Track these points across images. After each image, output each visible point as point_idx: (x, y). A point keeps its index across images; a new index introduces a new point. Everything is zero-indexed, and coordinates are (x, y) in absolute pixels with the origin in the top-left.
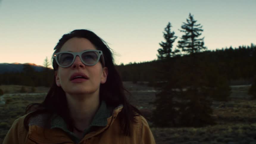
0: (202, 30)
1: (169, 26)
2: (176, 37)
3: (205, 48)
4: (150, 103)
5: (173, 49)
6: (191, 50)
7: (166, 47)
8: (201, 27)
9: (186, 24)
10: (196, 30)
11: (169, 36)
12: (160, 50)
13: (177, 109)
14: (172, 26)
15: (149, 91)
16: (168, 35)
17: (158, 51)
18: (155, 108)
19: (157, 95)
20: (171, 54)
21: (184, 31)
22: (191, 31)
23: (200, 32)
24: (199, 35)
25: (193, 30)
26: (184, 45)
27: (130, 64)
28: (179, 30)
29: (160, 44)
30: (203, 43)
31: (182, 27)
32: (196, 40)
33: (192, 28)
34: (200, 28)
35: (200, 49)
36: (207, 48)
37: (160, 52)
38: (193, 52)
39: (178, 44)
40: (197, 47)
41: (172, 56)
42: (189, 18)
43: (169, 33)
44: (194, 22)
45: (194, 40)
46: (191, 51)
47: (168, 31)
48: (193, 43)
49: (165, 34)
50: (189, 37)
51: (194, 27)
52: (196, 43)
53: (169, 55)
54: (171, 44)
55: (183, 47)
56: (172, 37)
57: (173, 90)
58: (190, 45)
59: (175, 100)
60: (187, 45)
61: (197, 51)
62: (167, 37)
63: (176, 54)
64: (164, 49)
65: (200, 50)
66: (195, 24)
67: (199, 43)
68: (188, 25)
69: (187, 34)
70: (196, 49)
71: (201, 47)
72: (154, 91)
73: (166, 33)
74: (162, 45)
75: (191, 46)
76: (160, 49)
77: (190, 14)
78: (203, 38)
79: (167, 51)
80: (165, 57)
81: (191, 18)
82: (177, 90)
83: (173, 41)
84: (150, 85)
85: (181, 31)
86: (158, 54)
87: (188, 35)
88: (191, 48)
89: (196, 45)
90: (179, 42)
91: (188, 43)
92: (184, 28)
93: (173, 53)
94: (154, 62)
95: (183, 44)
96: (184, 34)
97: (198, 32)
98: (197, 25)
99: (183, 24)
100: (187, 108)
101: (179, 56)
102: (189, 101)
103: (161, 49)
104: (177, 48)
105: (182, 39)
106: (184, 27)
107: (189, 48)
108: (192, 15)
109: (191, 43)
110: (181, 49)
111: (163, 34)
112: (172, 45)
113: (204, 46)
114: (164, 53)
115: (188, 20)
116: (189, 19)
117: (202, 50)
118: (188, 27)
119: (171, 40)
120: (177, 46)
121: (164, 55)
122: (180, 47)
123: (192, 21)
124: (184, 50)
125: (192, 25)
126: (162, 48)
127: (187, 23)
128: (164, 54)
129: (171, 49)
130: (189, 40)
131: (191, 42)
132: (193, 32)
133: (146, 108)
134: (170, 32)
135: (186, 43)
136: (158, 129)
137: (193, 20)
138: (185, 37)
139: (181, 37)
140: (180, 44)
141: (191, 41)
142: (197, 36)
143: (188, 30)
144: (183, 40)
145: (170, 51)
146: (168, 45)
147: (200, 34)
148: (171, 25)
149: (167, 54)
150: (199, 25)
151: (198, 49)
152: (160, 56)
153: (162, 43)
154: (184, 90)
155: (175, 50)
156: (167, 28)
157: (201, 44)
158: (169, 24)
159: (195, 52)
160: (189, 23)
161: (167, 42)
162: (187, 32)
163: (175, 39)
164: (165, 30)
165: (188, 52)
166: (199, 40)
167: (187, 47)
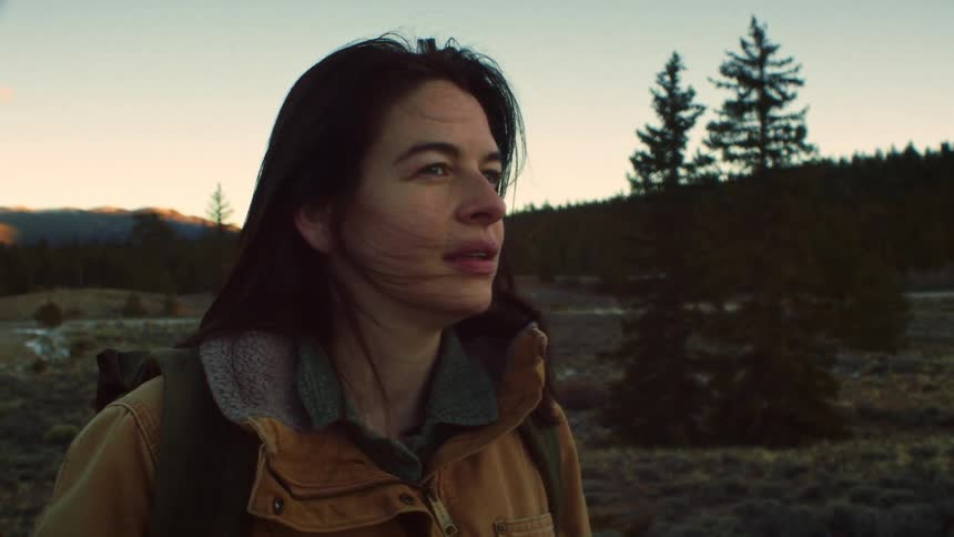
0: (798, 83)
1: (673, 68)
2: (701, 109)
3: (808, 149)
4: (602, 356)
5: (689, 155)
6: (757, 155)
7: (663, 147)
8: (797, 70)
9: (737, 58)
10: (777, 80)
11: (673, 105)
12: (639, 158)
13: (703, 379)
14: (684, 68)
15: (599, 311)
16: (670, 101)
17: (633, 160)
18: (618, 375)
19: (627, 326)
20: (682, 172)
21: (728, 86)
22: (758, 84)
23: (790, 89)
24: (786, 98)
25: (766, 78)
26: (731, 136)
27: (529, 209)
28: (710, 80)
29: (640, 134)
30: (801, 132)
31: (724, 71)
32: (774, 119)
33: (762, 73)
34: (790, 72)
35: (790, 151)
36: (817, 151)
37: (641, 164)
38: (764, 163)
39: (706, 135)
40: (781, 144)
41: (683, 181)
42: (750, 35)
43: (675, 91)
44: (771, 50)
45: (767, 121)
46: (758, 161)
47: (671, 88)
48: (764, 130)
49: (657, 98)
50: (750, 107)
51: (769, 70)
52: (776, 129)
53: (674, 176)
54: (682, 136)
55: (725, 146)
56: (686, 108)
57: (690, 307)
58: (755, 136)
59: (696, 343)
60: (743, 136)
61: (778, 161)
62: (668, 109)
63: (701, 171)
64: (652, 152)
65: (789, 159)
66: (771, 58)
67: (787, 129)
68: (745, 61)
69: (742, 96)
70: (775, 154)
71: (794, 147)
72: (618, 311)
73: (663, 93)
74: (645, 139)
75: (758, 140)
76: (637, 154)
77: (754, 22)
78: (804, 112)
79: (667, 160)
80: (659, 185)
81: (758, 35)
82: (705, 307)
83: (690, 123)
84: (604, 290)
85: (719, 85)
86: (633, 173)
87: (746, 100)
88: (757, 150)
89: (776, 139)
90: (712, 127)
91: (745, 130)
92: (732, 75)
93: (690, 167)
94: (617, 203)
95: (727, 134)
96: (732, 96)
97: (783, 88)
98: (782, 63)
99: (728, 59)
100: (741, 375)
101: (711, 180)
102: (748, 348)
103: (643, 154)
104: (705, 151)
105: (721, 114)
106: (731, 69)
107: (749, 151)
108: (760, 24)
109: (758, 130)
110: (718, 154)
111: (652, 97)
112: (687, 139)
113: (807, 141)
114: (653, 167)
115: (744, 45)
116: (751, 40)
117: (798, 158)
118: (747, 69)
119: (682, 119)
120: (705, 142)
121: (656, 178)
122: (715, 144)
123: (761, 46)
124: (729, 158)
125: (760, 62)
126: (646, 149)
127: (741, 54)
128: (655, 171)
129: (682, 152)
130: (751, 120)
131: (755, 128)
132: (767, 88)
133: (588, 373)
134: (678, 89)
135: (739, 131)
136: (631, 452)
137: (765, 45)
138: (736, 109)
139: (720, 108)
140: (714, 134)
141: (756, 123)
142: (779, 104)
143: (744, 79)
144: (725, 119)
145: (678, 160)
146: (668, 137)
147: (794, 96)
148: (683, 61)
149: (667, 172)
150: (790, 60)
151: (785, 152)
152: (640, 179)
153: (648, 128)
154: (730, 307)
155: (696, 156)
156: (664, 74)
157: (793, 134)
158: (676, 57)
159: (770, 163)
160: (749, 53)
161: (665, 127)
162: (742, 90)
163: (696, 115)
164: (659, 83)
165: (747, 165)
166: (786, 118)
167: (741, 144)
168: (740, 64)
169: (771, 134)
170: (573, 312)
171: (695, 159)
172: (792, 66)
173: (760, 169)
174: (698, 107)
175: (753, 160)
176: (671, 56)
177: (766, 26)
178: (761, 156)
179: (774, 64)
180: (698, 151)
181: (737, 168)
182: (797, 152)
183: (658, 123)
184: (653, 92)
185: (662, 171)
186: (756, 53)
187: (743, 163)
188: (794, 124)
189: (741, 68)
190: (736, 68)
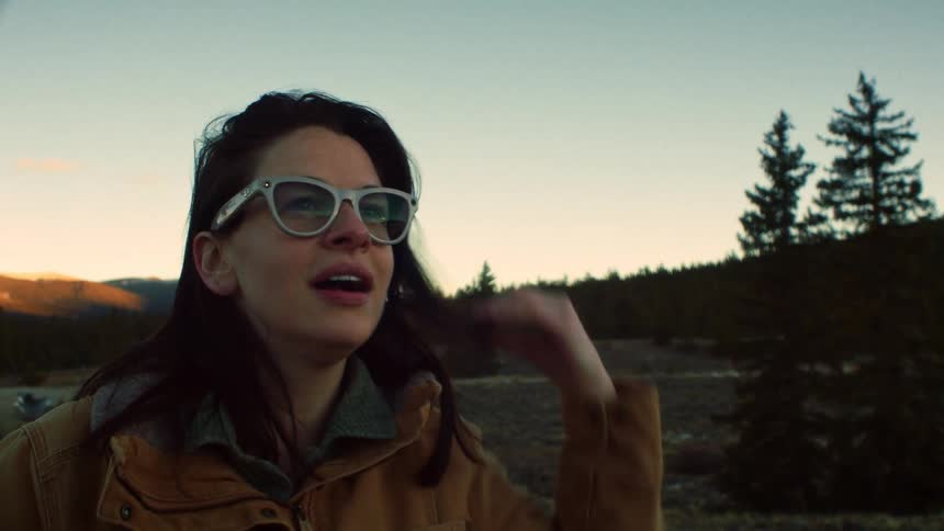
0: (912, 137)
1: (781, 127)
2: (811, 168)
3: (926, 204)
4: (718, 420)
5: (800, 214)
6: (870, 212)
7: (773, 207)
8: (909, 124)
9: (845, 115)
10: (888, 135)
11: (783, 164)
12: (750, 219)
13: (823, 442)
14: (792, 127)
15: (716, 374)
16: (778, 160)
17: (744, 221)
18: (733, 439)
19: (741, 388)
20: (794, 231)
21: (838, 144)
22: (869, 140)
23: (903, 144)
24: (899, 153)
25: (877, 135)
26: (843, 194)
27: (644, 273)
28: (819, 138)
29: (749, 195)
30: (916, 187)
31: (833, 128)
32: (886, 175)
33: (872, 129)
34: (902, 127)
35: (905, 207)
36: (933, 206)
37: (750, 223)
38: (878, 220)
39: (816, 193)
40: (895, 201)
41: (797, 241)
42: (858, 91)
43: (785, 150)
44: (881, 105)
45: (880, 177)
46: (872, 218)
47: (780, 147)
48: (876, 187)
49: (766, 158)
50: (861, 164)
51: (880, 126)
52: (889, 185)
53: (786, 236)
54: (793, 195)
55: (837, 205)
56: (796, 167)
57: (806, 368)
58: (867, 193)
59: (811, 405)
60: (855, 194)
61: (893, 217)
62: (777, 169)
63: (813, 230)
64: (762, 212)
65: (904, 216)
66: (881, 113)
67: (901, 184)
68: (855, 118)
69: (852, 153)
70: (890, 211)
71: (909, 202)
72: (735, 374)
73: (772, 153)
74: (754, 199)
75: (871, 197)
76: (747, 215)
77: (862, 78)
78: (918, 167)
79: (778, 220)
80: (770, 245)
81: (867, 91)
82: (823, 369)
83: (801, 182)
84: (719, 353)
85: (829, 143)
86: (744, 234)
87: (857, 157)
88: (870, 207)
89: (890, 195)
90: (822, 185)
91: (856, 187)
92: (841, 133)
93: (801, 227)
94: (732, 262)
95: (838, 191)
96: (842, 153)
97: (895, 143)
98: (893, 118)
99: (837, 117)
100: (857, 441)
101: (827, 240)
102: (868, 411)
103: (753, 215)
104: (816, 210)
105: (832, 172)
106: (840, 127)
107: (862, 208)
108: (868, 80)
109: (871, 187)
110: (829, 212)
111: (760, 157)
112: (798, 198)
113: (922, 196)
114: (764, 227)
115: (853, 102)
116: (859, 97)
117: (912, 216)
118: (857, 125)
119: (791, 178)
120: (816, 201)
121: (767, 238)
122: (825, 202)
123: (870, 102)
124: (841, 215)
125: (871, 118)
126: (755, 208)
127: (850, 110)
128: (766, 232)
129: (793, 211)
130: (863, 177)
131: (868, 185)
132: (878, 143)
133: (704, 438)
134: (787, 148)
135: (850, 189)
136: (748, 517)
137: (874, 101)
138: (846, 166)
139: (829, 166)
140: (825, 192)
141: (869, 180)
142: (891, 160)
143: (854, 136)
144: (835, 176)
145: (788, 220)
146: (779, 197)
147: (906, 151)
148: (792, 120)
149: (778, 232)
150: (901, 115)
151: (899, 209)
152: (750, 240)
153: (757, 188)
154: (848, 369)
155: (807, 215)
156: (772, 134)
157: (907, 189)
158: (783, 116)
159: (884, 220)
160: (858, 110)
161: (775, 186)
162: (852, 147)
163: (806, 174)
164: (765, 142)
165: (860, 224)
166: (899, 173)
167: (853, 202)
168: (850, 120)
169: (885, 190)
170: (691, 375)
171: (805, 219)
172: (903, 121)
173: (875, 226)
174: (808, 165)
175: (866, 217)
176: (779, 116)
177: (874, 81)
178: (876, 212)
179: (885, 119)
180: (809, 210)
181: (850, 226)
182: (912, 208)
183: (767, 183)
184: (761, 152)
185: (773, 232)
186: (865, 109)
187: (856, 221)
188: (908, 179)
189: (850, 125)
190: (845, 125)
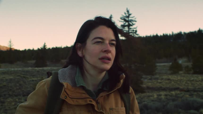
0: (136, 21)
1: (111, 18)
3: (137, 35)
8: (135, 19)
9: (124, 16)
10: (131, 21)
14: (113, 18)
21: (122, 22)
23: (134, 23)
24: (133, 24)
25: (129, 20)
30: (136, 31)
31: (121, 18)
32: (131, 28)
33: (129, 19)
36: (139, 35)
45: (129, 29)
48: (129, 31)
50: (126, 26)
51: (130, 19)
52: (131, 30)
58: (127, 32)
66: (130, 16)
67: (133, 31)
69: (124, 24)
78: (137, 27)
81: (128, 11)
85: (120, 21)
89: (131, 33)
92: (122, 19)
96: (122, 24)
98: (132, 17)
99: (122, 16)
106: (122, 18)
108: (128, 9)
109: (128, 31)
113: (137, 33)
115: (125, 13)
116: (126, 12)
118: (126, 18)
125: (128, 17)
130: (126, 29)
132: (129, 22)
137: (129, 13)
138: (123, 26)
142: (132, 25)
143: (125, 20)
144: (121, 28)
150: (134, 17)
151: (133, 35)
157: (134, 32)
158: (111, 16)
162: (124, 22)
165: (125, 38)
166: (133, 28)
168: (124, 17)
169: (130, 31)
181: (123, 38)
182: (135, 35)
186: (127, 15)
188: (135, 30)
